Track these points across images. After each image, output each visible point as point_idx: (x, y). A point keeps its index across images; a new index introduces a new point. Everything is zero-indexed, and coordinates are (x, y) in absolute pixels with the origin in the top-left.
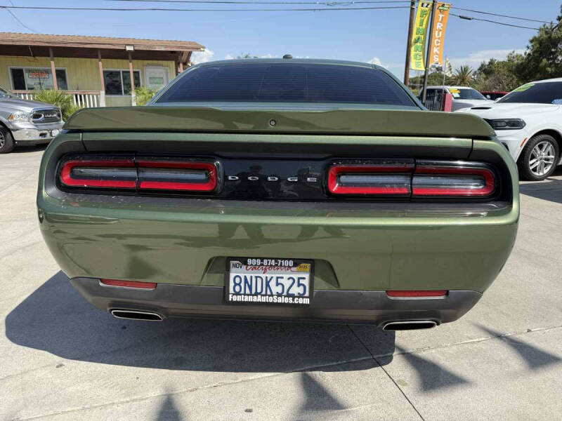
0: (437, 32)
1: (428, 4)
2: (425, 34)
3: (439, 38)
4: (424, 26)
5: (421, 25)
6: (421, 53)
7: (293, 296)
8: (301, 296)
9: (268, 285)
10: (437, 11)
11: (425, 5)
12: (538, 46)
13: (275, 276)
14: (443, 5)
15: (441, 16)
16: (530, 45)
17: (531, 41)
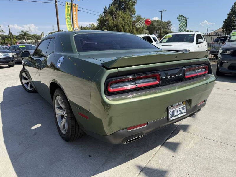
0: (74, 15)
1: (70, 4)
2: (70, 16)
3: (76, 18)
4: (69, 13)
5: (68, 12)
6: (70, 24)
7: (182, 113)
8: (184, 112)
9: (177, 112)
10: (73, 7)
11: (68, 4)
12: (100, 22)
13: (178, 108)
14: (75, 5)
15: (75, 9)
16: (98, 21)
17: (98, 20)
